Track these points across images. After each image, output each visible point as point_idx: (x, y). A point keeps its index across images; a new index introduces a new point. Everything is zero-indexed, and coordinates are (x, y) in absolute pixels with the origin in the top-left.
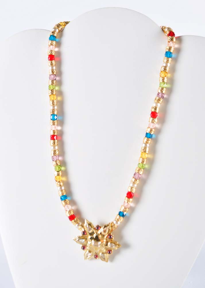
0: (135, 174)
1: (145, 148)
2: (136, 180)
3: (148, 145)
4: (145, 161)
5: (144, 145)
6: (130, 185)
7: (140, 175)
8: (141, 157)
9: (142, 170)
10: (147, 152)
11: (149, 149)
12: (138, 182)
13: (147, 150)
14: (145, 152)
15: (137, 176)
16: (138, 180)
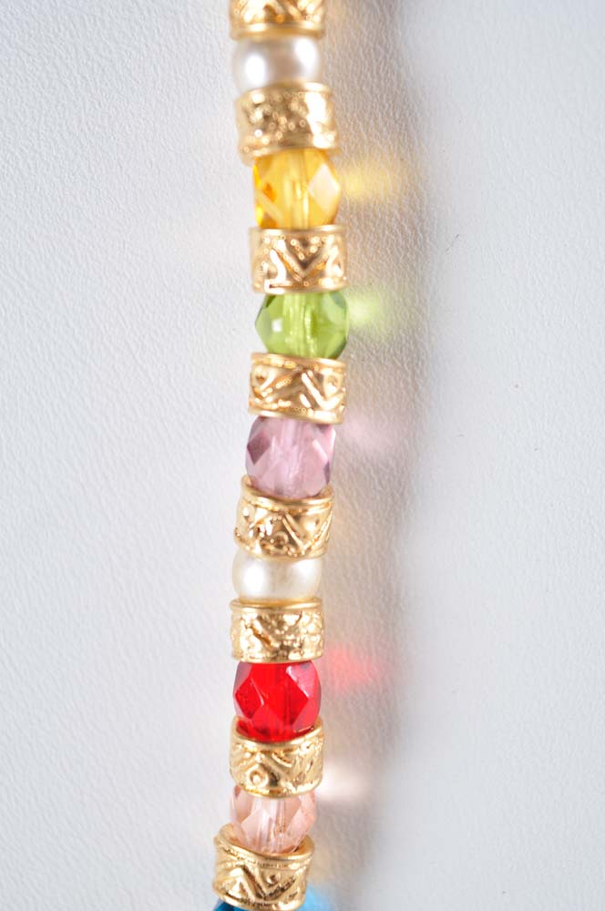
0: (256, 448)
1: (283, 91)
2: (291, 507)
3: (305, 52)
4: (332, 252)
5: (257, 70)
6: (237, 583)
7: (323, 427)
8: (268, 223)
9: (329, 368)
10: (322, 139)
11: (329, 97)
12: (318, 519)
13: (316, 110)
14: (296, 141)
15: (285, 464)
16: (315, 508)
